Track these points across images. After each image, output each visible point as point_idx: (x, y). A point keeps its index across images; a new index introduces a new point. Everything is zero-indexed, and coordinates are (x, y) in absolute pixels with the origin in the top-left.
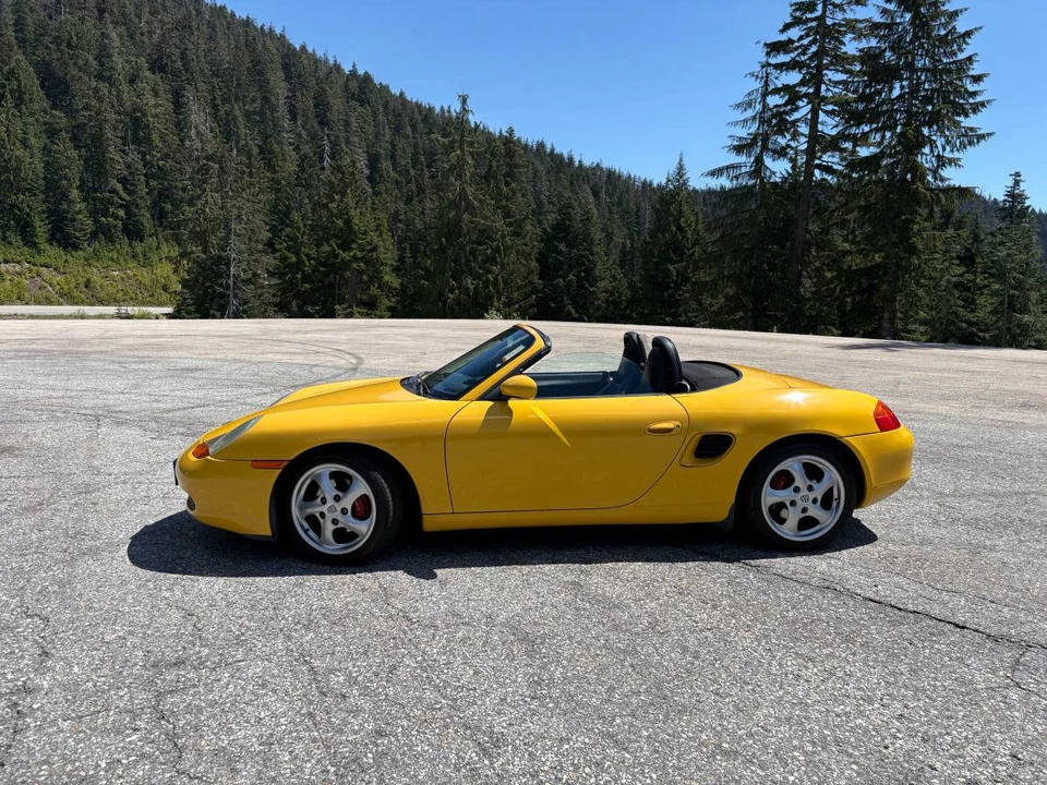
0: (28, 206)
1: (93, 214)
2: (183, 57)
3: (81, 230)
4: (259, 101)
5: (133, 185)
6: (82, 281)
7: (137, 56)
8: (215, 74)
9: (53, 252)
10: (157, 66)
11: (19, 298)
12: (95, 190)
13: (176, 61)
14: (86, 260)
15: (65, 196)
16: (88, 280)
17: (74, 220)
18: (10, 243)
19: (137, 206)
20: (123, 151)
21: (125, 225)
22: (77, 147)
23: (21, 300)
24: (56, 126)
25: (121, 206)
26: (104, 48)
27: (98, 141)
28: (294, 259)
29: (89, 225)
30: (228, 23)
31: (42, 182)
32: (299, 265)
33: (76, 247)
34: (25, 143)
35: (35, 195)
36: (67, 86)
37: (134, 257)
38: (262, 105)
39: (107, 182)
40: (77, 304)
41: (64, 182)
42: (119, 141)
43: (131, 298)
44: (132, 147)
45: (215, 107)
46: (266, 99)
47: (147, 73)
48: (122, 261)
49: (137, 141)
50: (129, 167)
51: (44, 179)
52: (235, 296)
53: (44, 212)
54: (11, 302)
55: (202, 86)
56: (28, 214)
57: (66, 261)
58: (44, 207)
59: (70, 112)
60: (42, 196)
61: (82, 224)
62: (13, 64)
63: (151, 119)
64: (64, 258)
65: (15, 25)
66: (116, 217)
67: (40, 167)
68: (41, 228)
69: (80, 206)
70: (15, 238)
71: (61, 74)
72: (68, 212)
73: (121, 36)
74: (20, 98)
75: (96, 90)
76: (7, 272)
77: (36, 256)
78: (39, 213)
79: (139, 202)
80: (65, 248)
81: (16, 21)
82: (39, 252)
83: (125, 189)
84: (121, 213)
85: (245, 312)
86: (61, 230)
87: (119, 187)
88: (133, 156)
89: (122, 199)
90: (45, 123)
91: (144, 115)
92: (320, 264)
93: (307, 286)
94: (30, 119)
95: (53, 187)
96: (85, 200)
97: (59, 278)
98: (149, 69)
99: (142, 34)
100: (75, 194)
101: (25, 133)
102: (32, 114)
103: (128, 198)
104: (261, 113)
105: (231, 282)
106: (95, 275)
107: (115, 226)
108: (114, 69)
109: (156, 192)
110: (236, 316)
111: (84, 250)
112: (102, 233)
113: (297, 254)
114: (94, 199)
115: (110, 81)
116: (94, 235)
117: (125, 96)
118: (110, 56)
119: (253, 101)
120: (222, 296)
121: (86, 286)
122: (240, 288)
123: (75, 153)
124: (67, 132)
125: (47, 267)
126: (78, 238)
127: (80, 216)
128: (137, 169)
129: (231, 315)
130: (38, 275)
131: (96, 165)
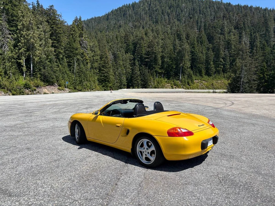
0: (201, 67)
1: (215, 68)
2: (244, 24)
3: (213, 71)
4: (265, 31)
5: (226, 59)
6: (211, 84)
7: (231, 26)
8: (252, 26)
9: (206, 77)
10: (236, 28)
11: (197, 88)
12: (217, 61)
13: (242, 25)
14: (213, 78)
15: (209, 64)
16: (213, 83)
17: (211, 69)
18: (197, 76)
19: (226, 65)
20: (224, 51)
21: (223, 69)
22: (213, 52)
23: (198, 88)
24: (210, 48)
25: (222, 65)
26: (223, 26)
27: (218, 50)
28: (262, 76)
29: (214, 70)
30: (260, 11)
31: (205, 61)
32: (264, 78)
33: (211, 76)
34: (202, 53)
35: (203, 64)
36: (213, 38)
37: (224, 77)
38: (266, 31)
39: (219, 59)
40: (209, 89)
41: (210, 60)
42: (223, 49)
43: (222, 88)
44: (227, 50)
45: (251, 35)
46: (267, 30)
47: (233, 30)
48: (221, 78)
49: (228, 48)
50: (225, 55)
51: (206, 60)
52: (242, 87)
53: (204, 68)
54: (195, 89)
55: (248, 30)
56: (201, 69)
57: (208, 79)
58: (205, 67)
59: (213, 44)
60: (204, 64)
61: (213, 70)
62: (202, 35)
63: (232, 42)
64: (208, 78)
65: (204, 26)
66: (221, 68)
67: (205, 57)
68: (204, 71)
69: (213, 66)
70: (198, 74)
71: (212, 35)
72: (210, 67)
73: (228, 22)
74: (202, 43)
75: (219, 37)
76: (195, 82)
77: (202, 78)
78: (203, 68)
79: (227, 63)
80: (208, 76)
81: (204, 25)
82: (202, 77)
83: (224, 60)
84: (222, 66)
85: (245, 91)
86: (208, 72)
87: (222, 60)
88: (227, 52)
89: (223, 63)
90: (207, 47)
91: (231, 41)
92: (271, 77)
93: (266, 84)
94: (204, 47)
95: (207, 62)
96: (214, 64)
97: (206, 83)
98: (234, 29)
99: (233, 20)
100: (212, 63)
101: (202, 50)
102: (204, 46)
103: (224, 63)
104: (265, 34)
105: (241, 83)
106: (214, 82)
107: (220, 70)
108: (225, 31)
109: (231, 60)
110: (242, 93)
111: (212, 76)
112: (217, 72)
113: (263, 75)
114: (216, 64)
115: (223, 34)
116: (215, 72)
117: (226, 37)
118: (224, 28)
119: (263, 31)
120: (239, 87)
121: (212, 85)
122: (244, 85)
123: (213, 53)
124: (212, 49)
125: (204, 81)
126: (211, 74)
127: (212, 68)
128: (227, 55)
129: (241, 92)
130: (202, 83)
131: (217, 56)
